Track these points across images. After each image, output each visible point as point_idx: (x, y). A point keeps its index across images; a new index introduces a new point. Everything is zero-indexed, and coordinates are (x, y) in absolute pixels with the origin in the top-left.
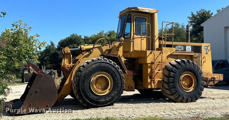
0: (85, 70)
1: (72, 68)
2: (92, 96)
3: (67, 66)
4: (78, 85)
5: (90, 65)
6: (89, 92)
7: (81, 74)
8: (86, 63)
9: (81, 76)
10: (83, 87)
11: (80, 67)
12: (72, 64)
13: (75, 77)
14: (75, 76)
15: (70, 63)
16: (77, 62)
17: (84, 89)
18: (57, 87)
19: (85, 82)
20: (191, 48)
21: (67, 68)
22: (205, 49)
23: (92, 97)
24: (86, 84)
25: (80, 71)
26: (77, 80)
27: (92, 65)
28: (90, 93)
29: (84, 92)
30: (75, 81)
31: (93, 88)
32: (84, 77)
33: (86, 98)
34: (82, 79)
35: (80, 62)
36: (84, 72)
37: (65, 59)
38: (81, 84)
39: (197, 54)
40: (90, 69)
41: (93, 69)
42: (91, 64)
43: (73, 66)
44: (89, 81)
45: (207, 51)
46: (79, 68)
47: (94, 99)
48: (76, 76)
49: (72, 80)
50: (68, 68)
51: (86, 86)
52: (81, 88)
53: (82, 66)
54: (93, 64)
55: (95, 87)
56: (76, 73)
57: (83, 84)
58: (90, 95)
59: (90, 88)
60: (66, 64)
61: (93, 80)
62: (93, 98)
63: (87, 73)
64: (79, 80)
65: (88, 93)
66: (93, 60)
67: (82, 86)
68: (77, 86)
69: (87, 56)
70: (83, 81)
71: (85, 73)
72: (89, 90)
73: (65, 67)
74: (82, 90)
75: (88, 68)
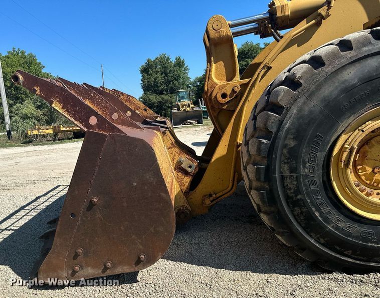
0: (301, 101)
1: (238, 97)
2: (337, 224)
3: (221, 88)
4: (267, 174)
5: (327, 69)
6: (322, 204)
7: (281, 123)
8: (304, 62)
9: (283, 133)
10: (291, 184)
11: (273, 86)
12: (237, 78)
13: (253, 136)
14: (251, 129)
15: (230, 78)
16: (260, 71)
17: (298, 191)
18: (190, 167)
19: (304, 156)
21: (220, 99)
23: (337, 228)
24: (304, 171)
25: (276, 108)
26: (259, 150)
27: (344, 67)
28: (327, 209)
29: (294, 203)
30: (249, 155)
31: (345, 184)
32: (299, 134)
33: (308, 233)
34: (285, 146)
35: (269, 68)
36: (294, 110)
37: (214, 65)
38: (281, 168)
40: (329, 90)
41: (348, 90)
42: (337, 64)
43: (244, 86)
44: (321, 155)
46: (268, 93)
47: (350, 235)
48: (257, 130)
49: (240, 139)
50: (224, 96)
51: (307, 176)
52: (284, 187)
53: (282, 83)
54: (344, 61)
55: (352, 177)
56: (254, 118)
57: (293, 170)
58: (326, 220)
59: (326, 189)
60: (216, 81)
61: (343, 148)
62: (342, 231)
63: (311, 112)
64: (271, 149)
65: (318, 210)
66: (345, 45)
67: (288, 181)
68: (262, 177)
69: (301, 40)
70: (293, 155)
71: (300, 117)
72: (321, 198)
73: (213, 96)
74: (287, 198)
75: (319, 87)
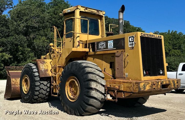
20: (112, 43)
22: (130, 42)
39: (120, 51)
45: (132, 44)
